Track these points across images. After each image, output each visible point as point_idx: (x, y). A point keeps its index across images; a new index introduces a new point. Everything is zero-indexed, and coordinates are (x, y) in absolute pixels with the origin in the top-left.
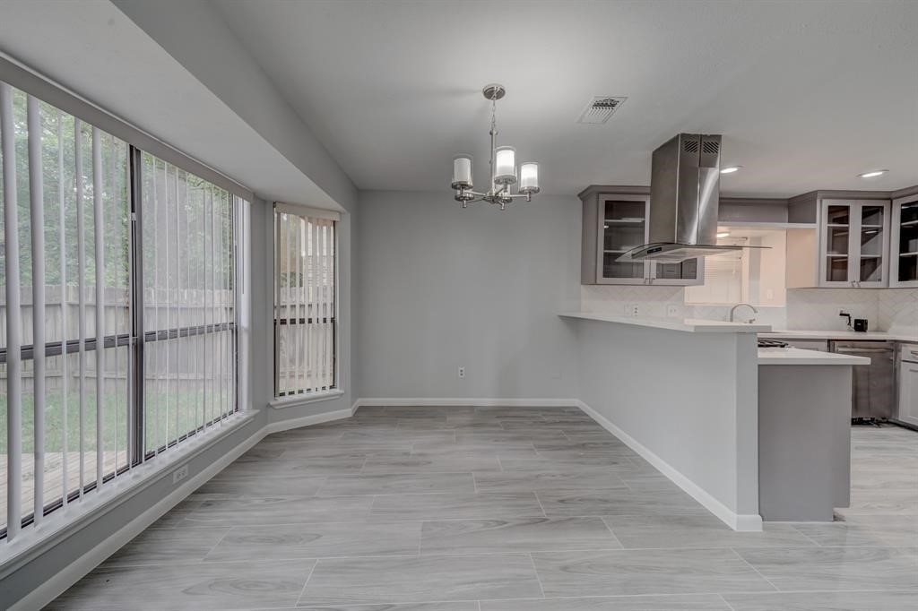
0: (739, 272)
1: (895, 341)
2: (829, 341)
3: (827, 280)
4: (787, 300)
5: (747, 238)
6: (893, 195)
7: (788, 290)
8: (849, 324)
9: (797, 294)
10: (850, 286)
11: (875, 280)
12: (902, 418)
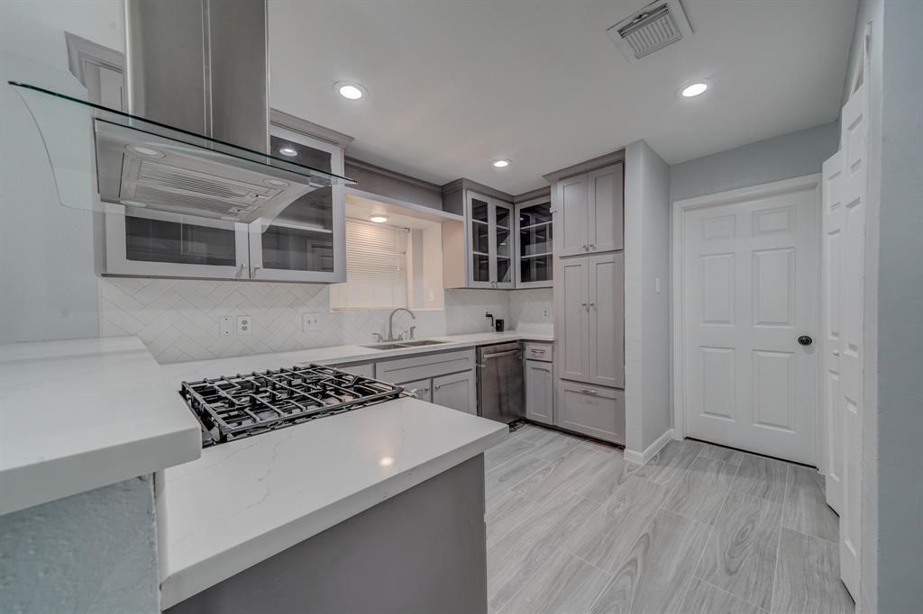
0: (404, 269)
1: (523, 341)
2: (477, 347)
3: (475, 280)
4: (446, 301)
5: (409, 229)
6: (516, 200)
7: (446, 290)
8: (492, 325)
9: (452, 293)
10: (490, 286)
11: (506, 281)
12: (528, 417)
